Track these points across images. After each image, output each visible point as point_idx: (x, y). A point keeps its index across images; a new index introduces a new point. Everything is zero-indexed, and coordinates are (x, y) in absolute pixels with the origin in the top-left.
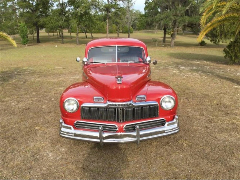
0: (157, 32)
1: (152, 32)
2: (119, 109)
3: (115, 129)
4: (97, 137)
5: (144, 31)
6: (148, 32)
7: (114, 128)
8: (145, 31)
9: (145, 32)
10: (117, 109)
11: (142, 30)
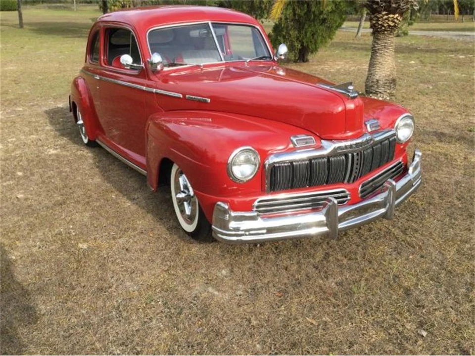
0: (76, 6)
1: (65, 8)
2: (355, 154)
3: (345, 199)
4: (323, 221)
5: (45, 5)
6: (56, 8)
7: (342, 197)
8: (49, 5)
9: (50, 8)
10: (350, 155)
11: (41, 3)
